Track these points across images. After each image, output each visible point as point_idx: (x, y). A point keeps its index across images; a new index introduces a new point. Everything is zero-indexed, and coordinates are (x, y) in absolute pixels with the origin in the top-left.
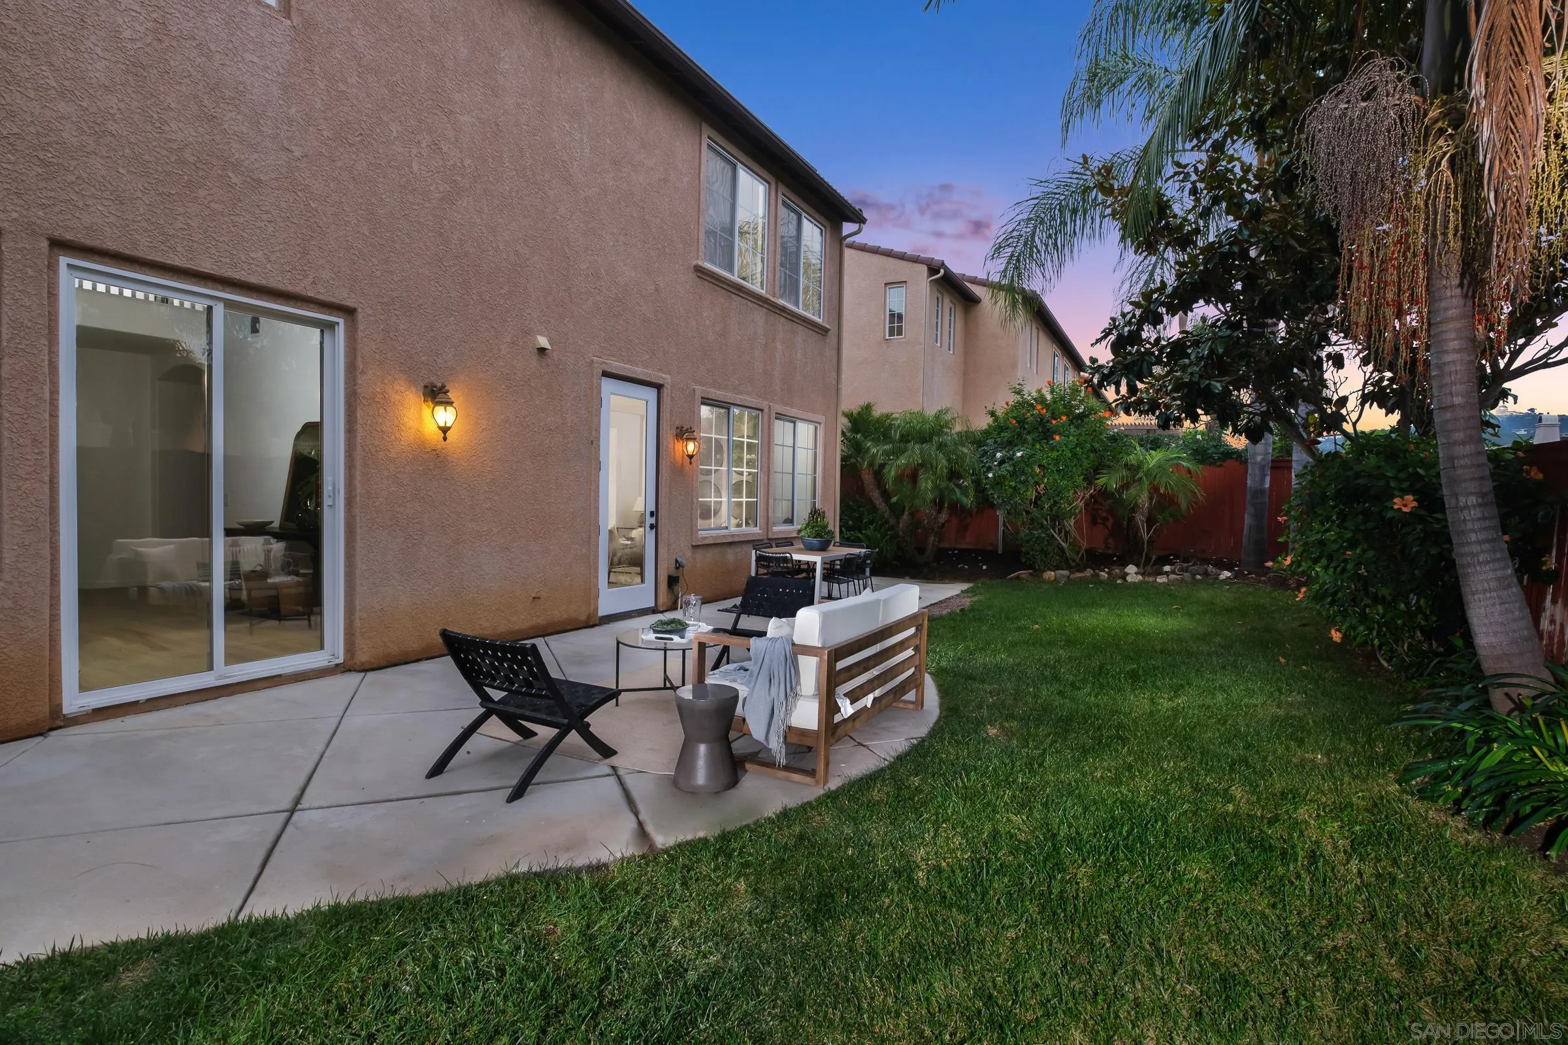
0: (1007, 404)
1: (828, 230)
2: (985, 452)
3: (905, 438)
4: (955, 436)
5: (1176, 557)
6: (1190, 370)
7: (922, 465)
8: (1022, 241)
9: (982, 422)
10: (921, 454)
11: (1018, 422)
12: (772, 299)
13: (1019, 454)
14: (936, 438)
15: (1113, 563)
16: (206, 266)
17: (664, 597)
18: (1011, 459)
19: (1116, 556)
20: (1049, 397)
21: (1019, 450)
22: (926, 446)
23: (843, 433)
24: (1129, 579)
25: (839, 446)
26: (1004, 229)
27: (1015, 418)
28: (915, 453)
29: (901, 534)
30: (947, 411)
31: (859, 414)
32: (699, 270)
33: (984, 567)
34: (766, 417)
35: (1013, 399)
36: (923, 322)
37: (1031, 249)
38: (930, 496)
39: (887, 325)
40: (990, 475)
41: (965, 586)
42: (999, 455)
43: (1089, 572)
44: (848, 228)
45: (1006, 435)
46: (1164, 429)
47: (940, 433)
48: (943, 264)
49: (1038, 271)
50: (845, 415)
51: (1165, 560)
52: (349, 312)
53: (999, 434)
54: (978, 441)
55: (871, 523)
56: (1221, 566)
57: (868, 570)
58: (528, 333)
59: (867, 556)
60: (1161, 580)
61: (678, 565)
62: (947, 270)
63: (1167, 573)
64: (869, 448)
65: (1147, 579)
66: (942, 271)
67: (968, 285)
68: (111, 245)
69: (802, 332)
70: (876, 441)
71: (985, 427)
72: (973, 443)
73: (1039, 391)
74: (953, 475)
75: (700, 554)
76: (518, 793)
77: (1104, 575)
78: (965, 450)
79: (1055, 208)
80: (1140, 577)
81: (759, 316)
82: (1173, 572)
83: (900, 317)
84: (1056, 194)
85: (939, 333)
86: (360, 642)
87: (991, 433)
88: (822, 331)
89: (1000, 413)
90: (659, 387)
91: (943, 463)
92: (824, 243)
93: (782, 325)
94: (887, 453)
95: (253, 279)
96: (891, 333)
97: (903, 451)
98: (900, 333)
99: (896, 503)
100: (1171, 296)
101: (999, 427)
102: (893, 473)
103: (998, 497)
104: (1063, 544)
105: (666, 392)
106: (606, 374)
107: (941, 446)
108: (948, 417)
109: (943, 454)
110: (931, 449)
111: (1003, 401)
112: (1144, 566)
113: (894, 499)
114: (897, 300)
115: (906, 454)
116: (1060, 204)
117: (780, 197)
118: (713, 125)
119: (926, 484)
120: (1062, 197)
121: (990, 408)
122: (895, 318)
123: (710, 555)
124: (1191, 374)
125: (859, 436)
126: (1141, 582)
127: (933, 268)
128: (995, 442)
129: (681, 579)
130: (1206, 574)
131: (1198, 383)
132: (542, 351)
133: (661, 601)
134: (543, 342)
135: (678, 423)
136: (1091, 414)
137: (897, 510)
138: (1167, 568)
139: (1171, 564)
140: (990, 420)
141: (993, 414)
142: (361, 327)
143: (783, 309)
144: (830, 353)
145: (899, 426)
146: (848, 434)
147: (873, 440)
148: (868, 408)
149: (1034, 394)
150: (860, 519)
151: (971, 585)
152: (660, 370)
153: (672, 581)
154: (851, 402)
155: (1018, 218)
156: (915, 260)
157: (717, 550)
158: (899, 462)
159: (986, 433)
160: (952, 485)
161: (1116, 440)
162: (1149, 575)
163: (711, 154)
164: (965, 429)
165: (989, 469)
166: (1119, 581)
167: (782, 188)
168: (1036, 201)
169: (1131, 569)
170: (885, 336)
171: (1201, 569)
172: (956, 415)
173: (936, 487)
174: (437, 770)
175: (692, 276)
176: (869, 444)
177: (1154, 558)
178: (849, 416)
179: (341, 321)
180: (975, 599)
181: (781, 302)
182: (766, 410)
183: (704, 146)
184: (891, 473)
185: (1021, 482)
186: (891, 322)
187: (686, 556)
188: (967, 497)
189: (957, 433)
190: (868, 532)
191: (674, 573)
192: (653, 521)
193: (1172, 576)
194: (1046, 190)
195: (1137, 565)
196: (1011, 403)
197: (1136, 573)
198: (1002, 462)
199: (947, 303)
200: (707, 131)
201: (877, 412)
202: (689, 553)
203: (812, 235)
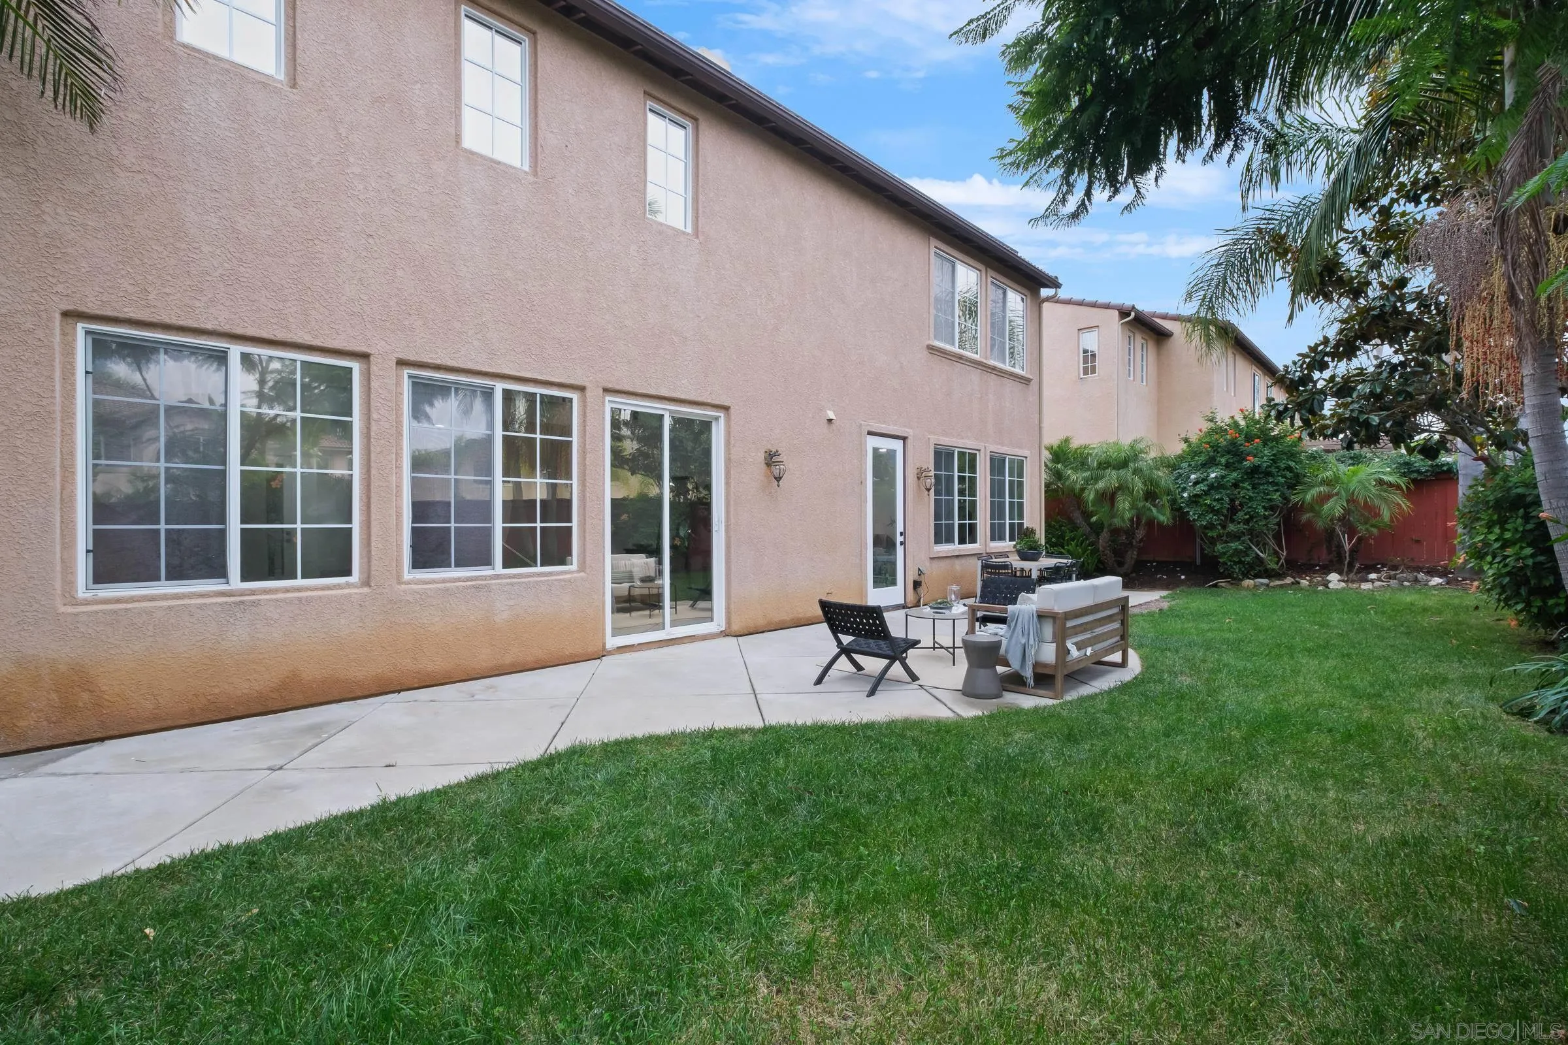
0: (1200, 430)
1: (1029, 296)
2: (1180, 475)
3: (1104, 465)
4: (1150, 462)
5: (1384, 566)
6: (1351, 407)
7: (1119, 488)
8: (1214, 283)
9: (1176, 448)
10: (1117, 479)
11: (1212, 447)
12: (985, 361)
13: (1213, 475)
14: (1131, 465)
15: (1315, 572)
16: (663, 393)
17: (911, 597)
18: (1204, 480)
19: (1318, 565)
20: (1242, 423)
21: (1213, 472)
22: (1122, 472)
23: (1046, 465)
24: (1331, 585)
25: (1044, 476)
26: (1196, 274)
27: (1208, 443)
28: (1111, 479)
29: (1101, 548)
30: (1142, 439)
31: (1059, 447)
32: (931, 348)
33: (1183, 577)
34: (982, 455)
35: (1206, 426)
36: (1116, 360)
37: (1224, 289)
38: (1128, 515)
39: (1082, 365)
40: (1185, 495)
41: (1164, 593)
42: (1193, 476)
43: (1289, 580)
44: (1045, 292)
45: (1201, 459)
46: (1348, 450)
47: (1135, 457)
48: (1133, 307)
49: (1231, 307)
50: (1047, 448)
51: (1373, 568)
52: (726, 409)
53: (1193, 458)
54: (1173, 466)
55: (1073, 539)
56: (1432, 572)
57: (1074, 576)
58: (822, 410)
59: (1072, 565)
60: (1365, 586)
61: (920, 573)
62: (1138, 312)
63: (1372, 581)
64: (1069, 476)
65: (1350, 585)
66: (1133, 314)
67: (1158, 321)
68: (626, 388)
69: (1009, 386)
70: (1075, 469)
71: (1179, 452)
72: (1168, 466)
73: (1232, 417)
74: (1150, 496)
75: (936, 564)
76: (872, 693)
77: (1304, 583)
78: (1160, 474)
79: (1245, 252)
80: (1343, 584)
81: (975, 375)
82: (1379, 579)
83: (1094, 356)
84: (1245, 239)
85: (1132, 369)
86: (734, 617)
87: (1184, 458)
88: (1026, 381)
89: (1194, 438)
90: (904, 439)
91: (1139, 485)
92: (1026, 309)
93: (992, 379)
94: (1086, 480)
95: (683, 397)
96: (1085, 373)
97: (1103, 477)
98: (1094, 372)
99: (1095, 522)
100: (1337, 346)
101: (1194, 452)
102: (1092, 497)
103: (1194, 514)
104: (1261, 555)
105: (909, 442)
106: (870, 433)
107: (1136, 471)
108: (1142, 446)
109: (1139, 478)
110: (1127, 474)
111: (1196, 428)
112: (1348, 574)
113: (1094, 519)
114: (1090, 341)
115: (1104, 480)
116: (1250, 247)
117: (990, 279)
118: (937, 237)
119: (1124, 504)
120: (1251, 242)
121: (1183, 436)
122: (1090, 357)
123: (943, 564)
124: (1352, 411)
125: (1059, 466)
126: (1344, 589)
127: (1124, 313)
128: (1190, 465)
129: (923, 583)
130: (1416, 580)
131: (1358, 418)
132: (830, 420)
133: (908, 600)
134: (831, 415)
135: (918, 465)
136: (1286, 436)
137: (1097, 528)
138: (1373, 576)
139: (1378, 571)
140: (1184, 446)
141: (1186, 440)
142: (733, 418)
143: (994, 368)
144: (1033, 398)
145: (1096, 455)
146: (1050, 465)
147: (1072, 468)
148: (1067, 440)
149: (1228, 421)
150: (1062, 537)
151: (1170, 592)
152: (905, 426)
153: (917, 584)
154: (1052, 438)
155: (1209, 264)
156: (1107, 306)
157: (948, 561)
158: (1096, 486)
159: (1181, 458)
160: (1148, 504)
161: (1315, 458)
162: (1353, 581)
163: (939, 261)
164: (1160, 455)
165: (1184, 489)
166: (1320, 588)
167: (991, 273)
168: (1225, 248)
169: (1334, 577)
170: (1079, 374)
171: (1410, 576)
172: (1150, 443)
173: (1133, 506)
174: (819, 681)
175: (926, 352)
176: (1069, 472)
177: (1358, 565)
178: (1050, 449)
179: (722, 415)
180: (1173, 603)
181: (992, 362)
182: (982, 450)
183: (932, 254)
184: (1090, 496)
185: (1215, 500)
186: (1085, 362)
187: (926, 567)
188: (1164, 515)
189: (1152, 460)
190: (1070, 547)
191: (917, 578)
192: (902, 539)
193: (1377, 584)
194: (1236, 237)
195: (1340, 573)
196: (1204, 430)
197: (1339, 581)
198: (1196, 483)
199: (1139, 339)
200: (934, 242)
201: (1075, 444)
202: (927, 563)
203: (1015, 300)
